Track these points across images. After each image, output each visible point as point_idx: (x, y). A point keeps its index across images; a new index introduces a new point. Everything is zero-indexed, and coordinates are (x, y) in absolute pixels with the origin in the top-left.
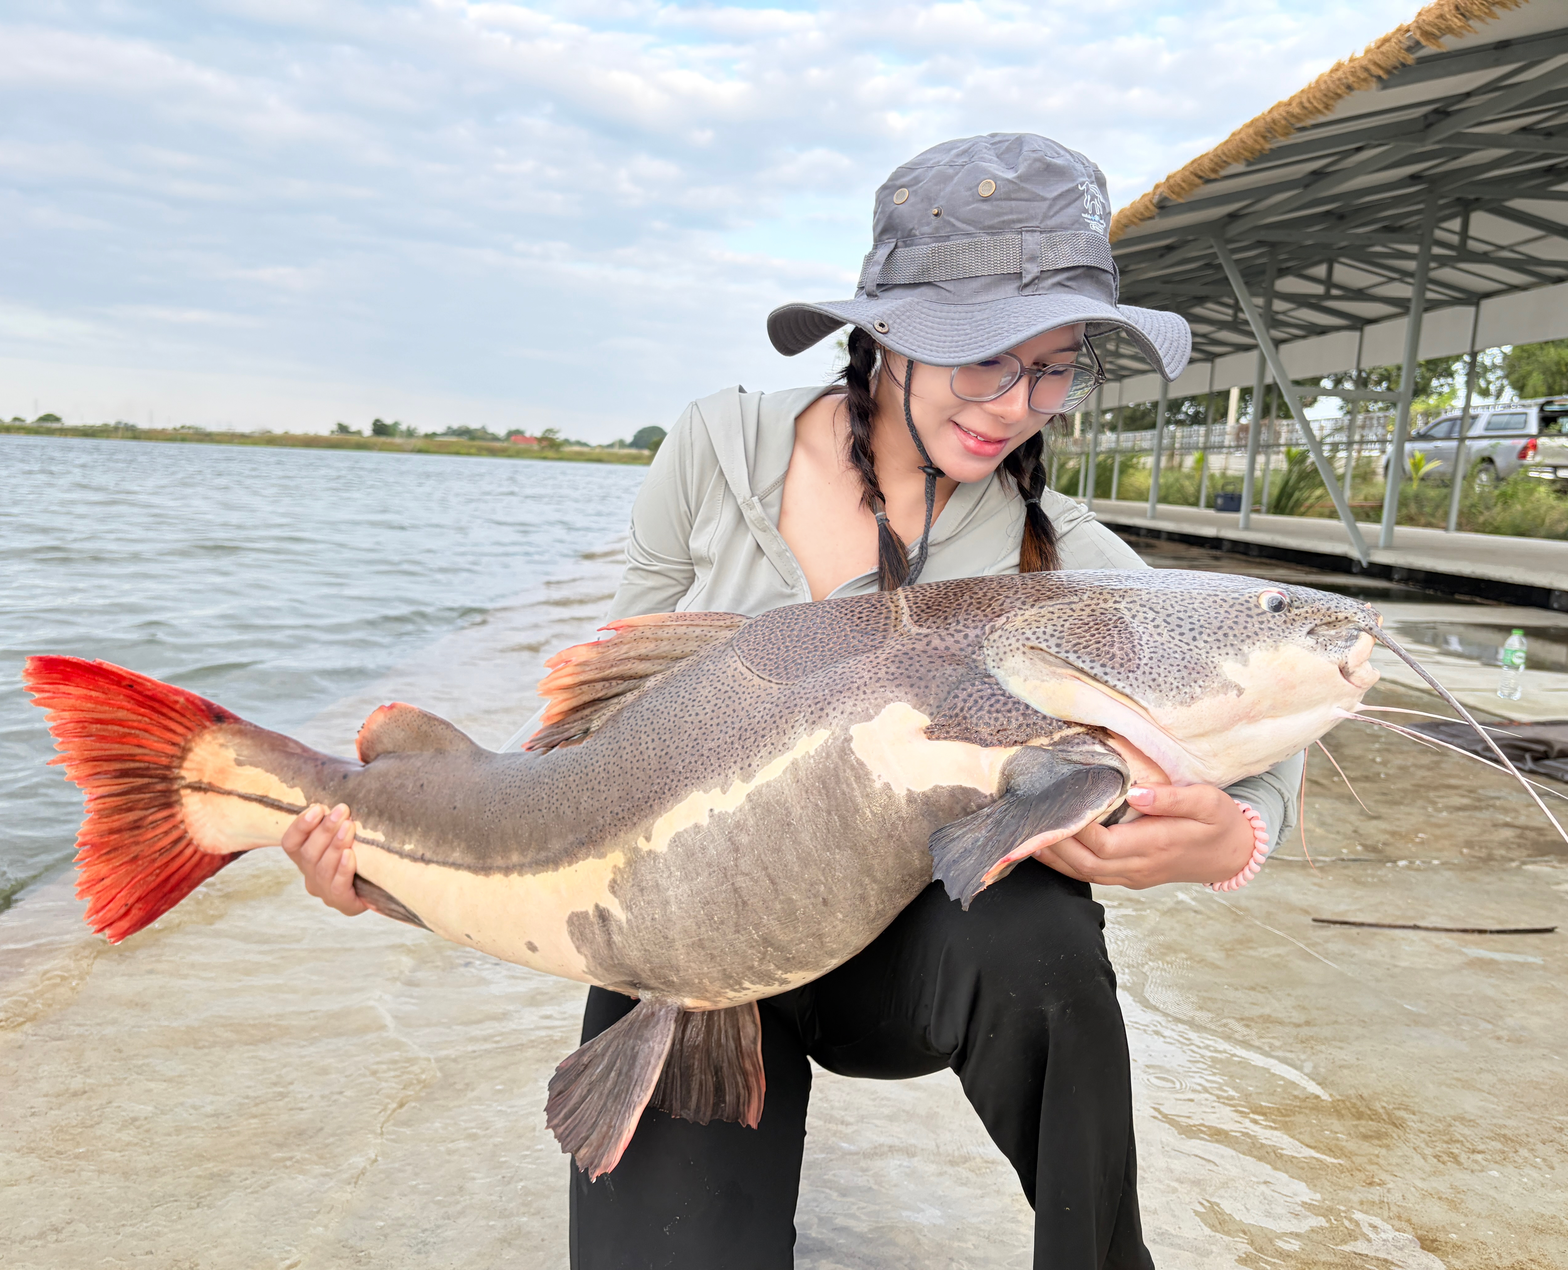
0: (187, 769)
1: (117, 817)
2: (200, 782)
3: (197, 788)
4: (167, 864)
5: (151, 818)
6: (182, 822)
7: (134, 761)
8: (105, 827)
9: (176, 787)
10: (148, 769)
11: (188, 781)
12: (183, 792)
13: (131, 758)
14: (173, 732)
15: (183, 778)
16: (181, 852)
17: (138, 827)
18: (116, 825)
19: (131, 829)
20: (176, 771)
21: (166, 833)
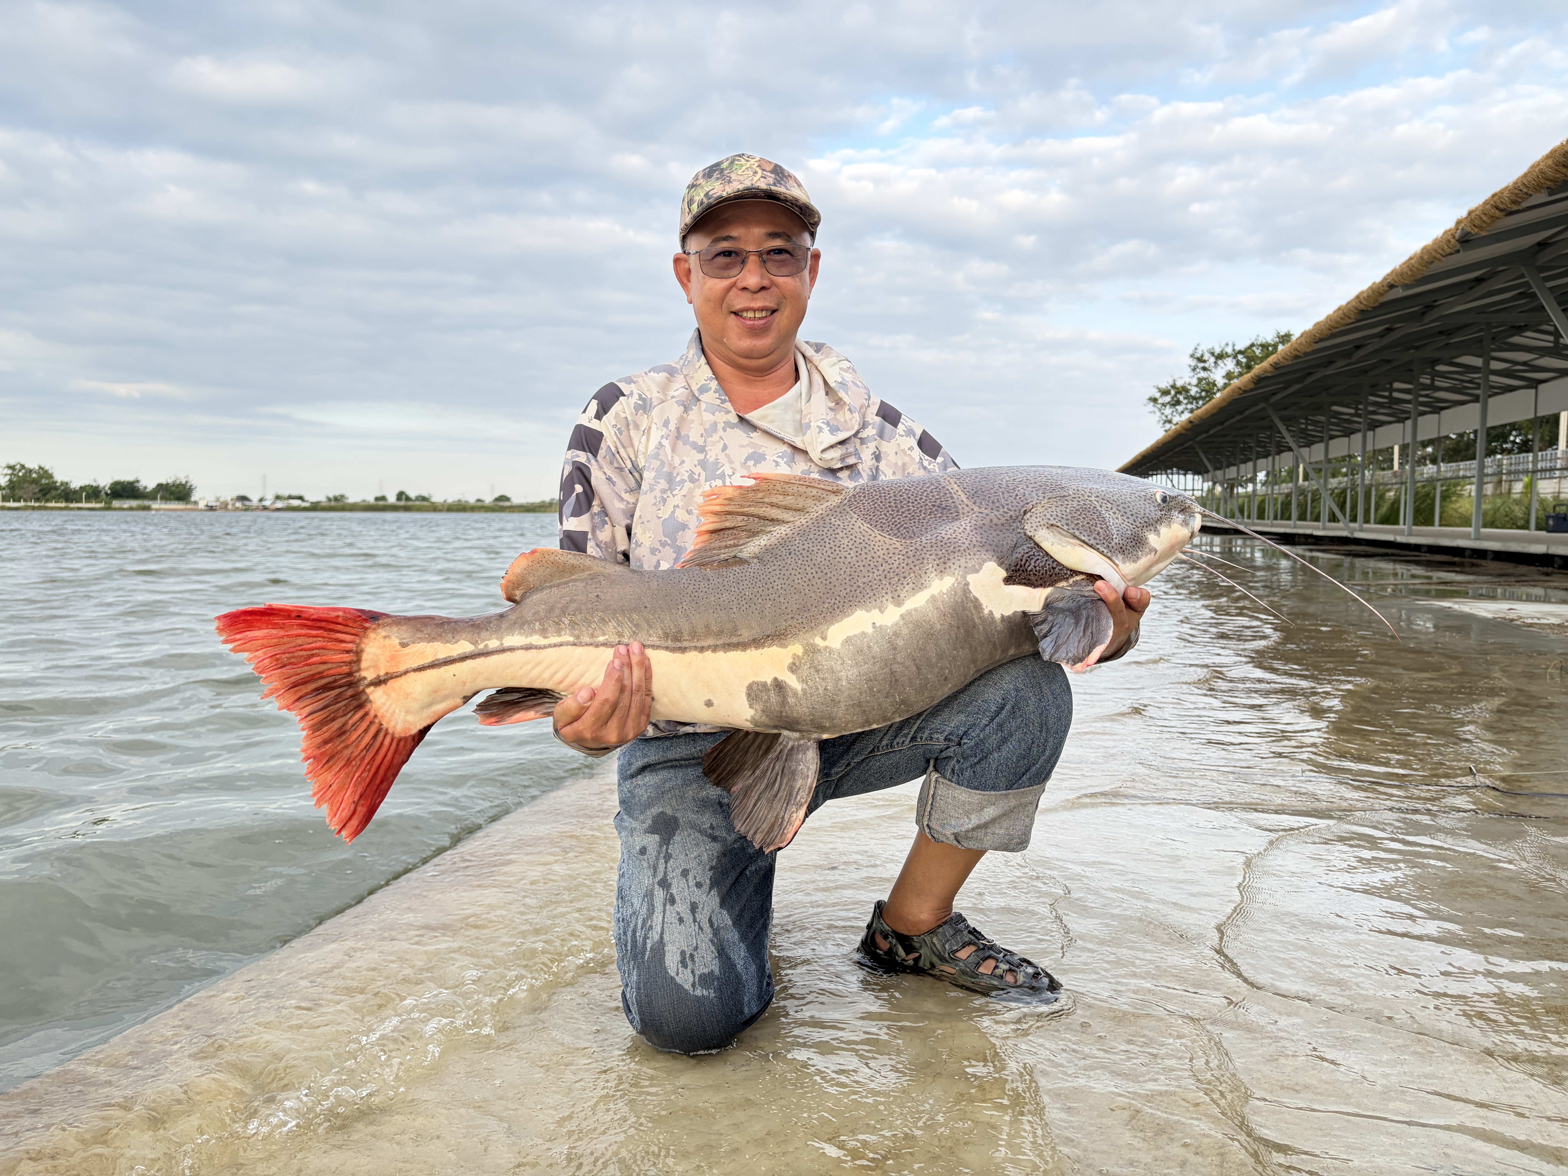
0: (366, 669)
1: (325, 729)
2: (378, 676)
3: (378, 682)
4: (373, 758)
5: (351, 722)
6: (376, 716)
7: (323, 677)
8: (319, 740)
9: (361, 688)
10: (335, 681)
11: (369, 679)
12: (368, 690)
13: (320, 675)
14: (342, 641)
15: (365, 678)
16: (382, 744)
17: (344, 733)
18: (327, 735)
19: (340, 735)
20: (357, 674)
21: (366, 731)
